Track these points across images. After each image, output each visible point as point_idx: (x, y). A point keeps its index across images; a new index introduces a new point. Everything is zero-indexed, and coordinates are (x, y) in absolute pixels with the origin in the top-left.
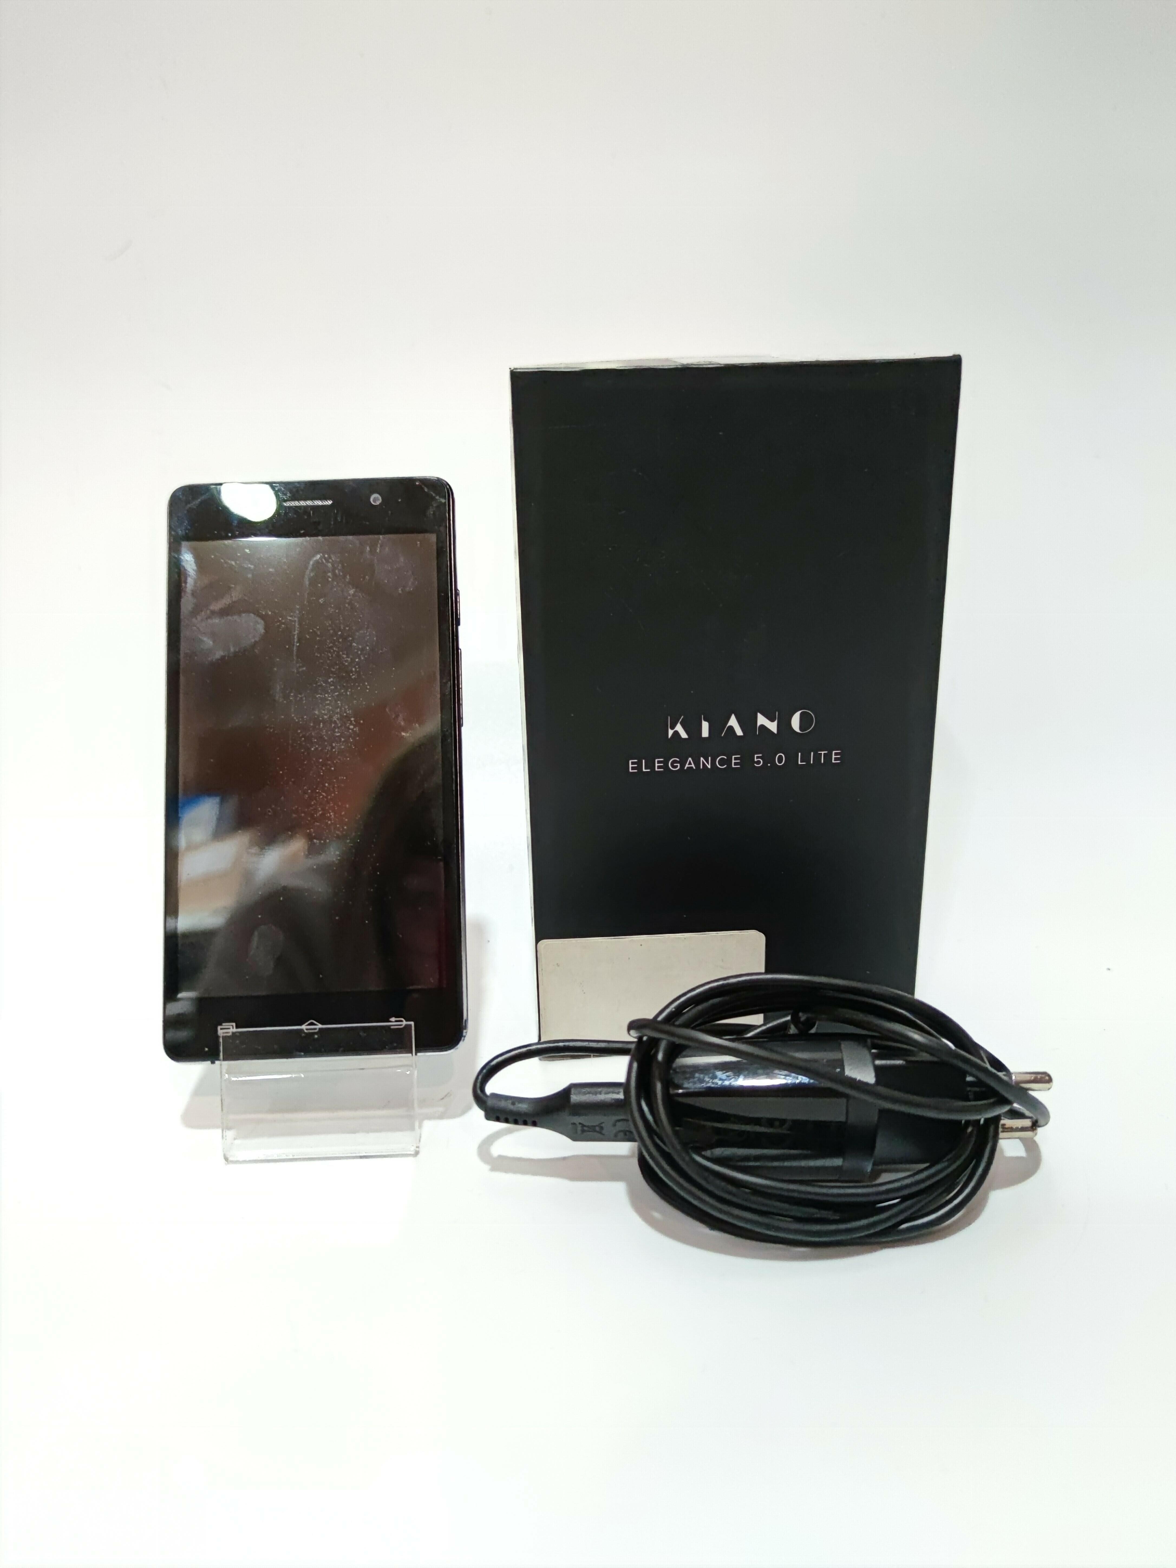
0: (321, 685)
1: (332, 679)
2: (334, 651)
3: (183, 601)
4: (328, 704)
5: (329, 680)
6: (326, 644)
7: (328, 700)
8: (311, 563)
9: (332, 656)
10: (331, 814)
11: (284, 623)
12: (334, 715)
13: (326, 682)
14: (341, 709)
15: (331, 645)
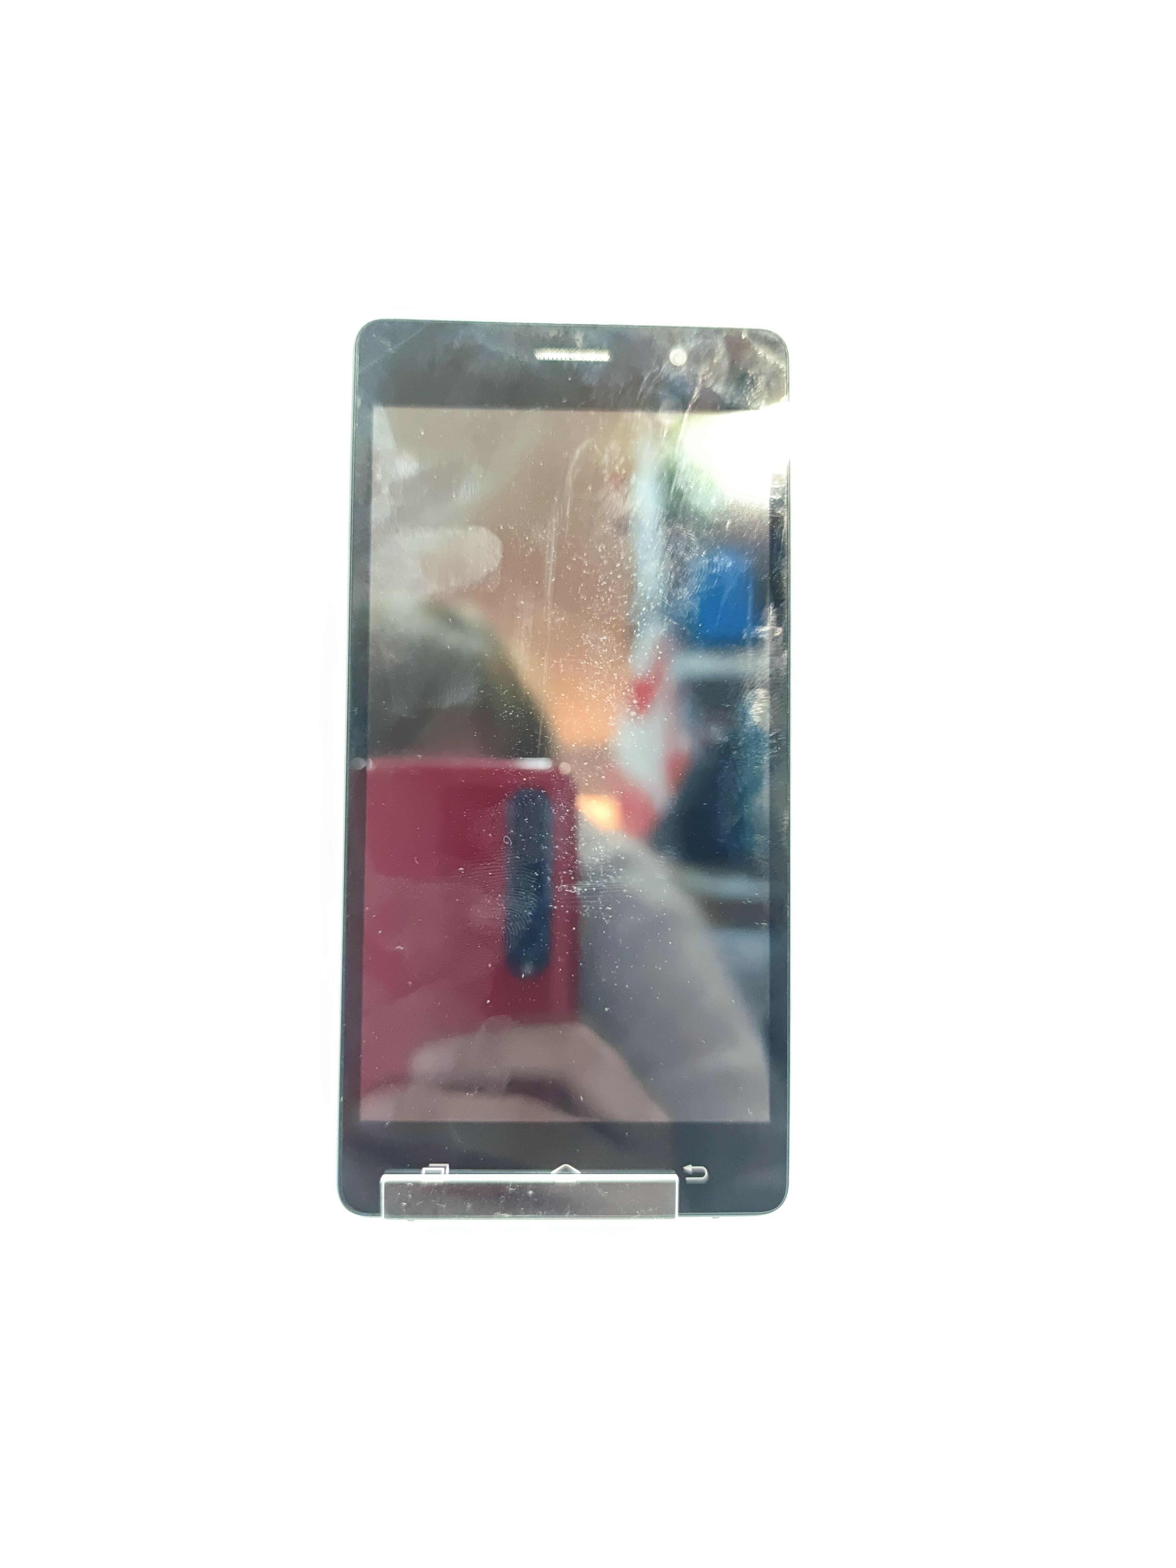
0: (588, 646)
1: (605, 638)
2: (609, 593)
3: (374, 501)
4: (599, 677)
5: (601, 639)
6: (597, 582)
7: (598, 670)
8: (578, 452)
9: (606, 601)
10: (600, 847)
11: (532, 546)
12: (608, 695)
13: (596, 641)
14: (617, 685)
15: (605, 583)
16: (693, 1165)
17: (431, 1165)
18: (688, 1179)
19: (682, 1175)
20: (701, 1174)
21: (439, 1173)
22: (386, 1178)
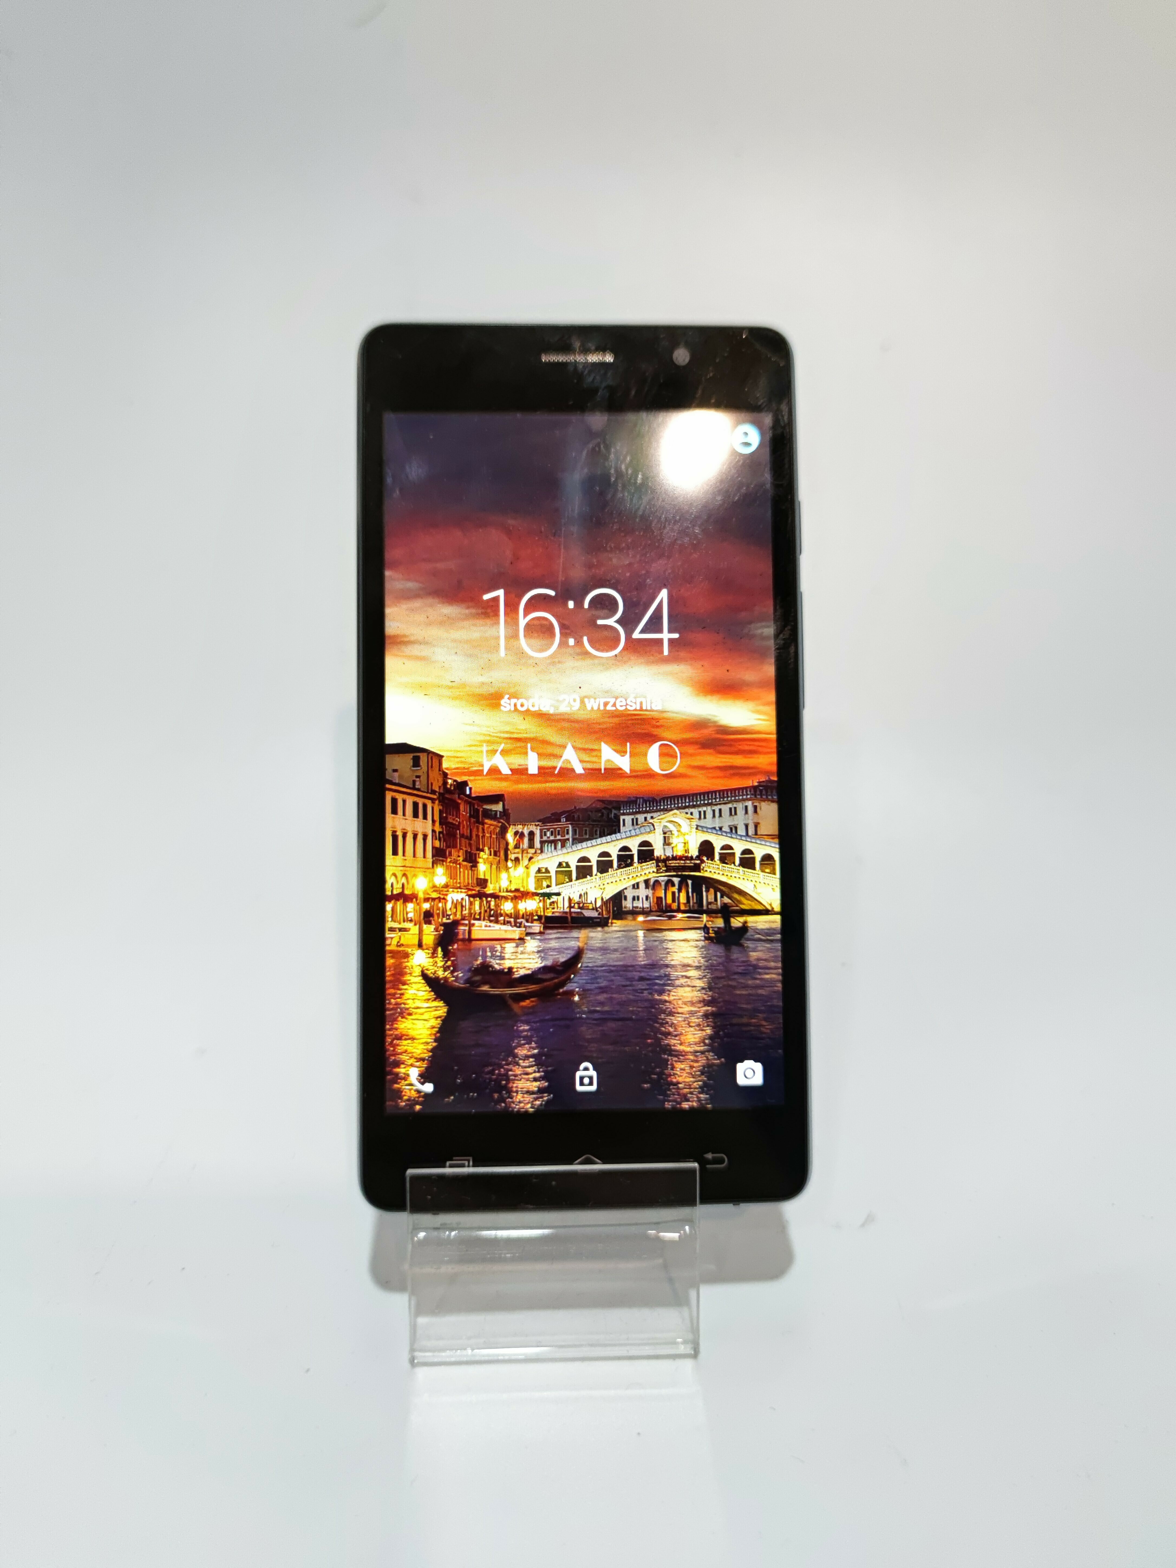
16: (713, 1153)
17: (454, 1158)
18: (708, 1166)
19: (703, 1163)
20: (721, 1161)
21: (463, 1166)
22: (411, 1172)
